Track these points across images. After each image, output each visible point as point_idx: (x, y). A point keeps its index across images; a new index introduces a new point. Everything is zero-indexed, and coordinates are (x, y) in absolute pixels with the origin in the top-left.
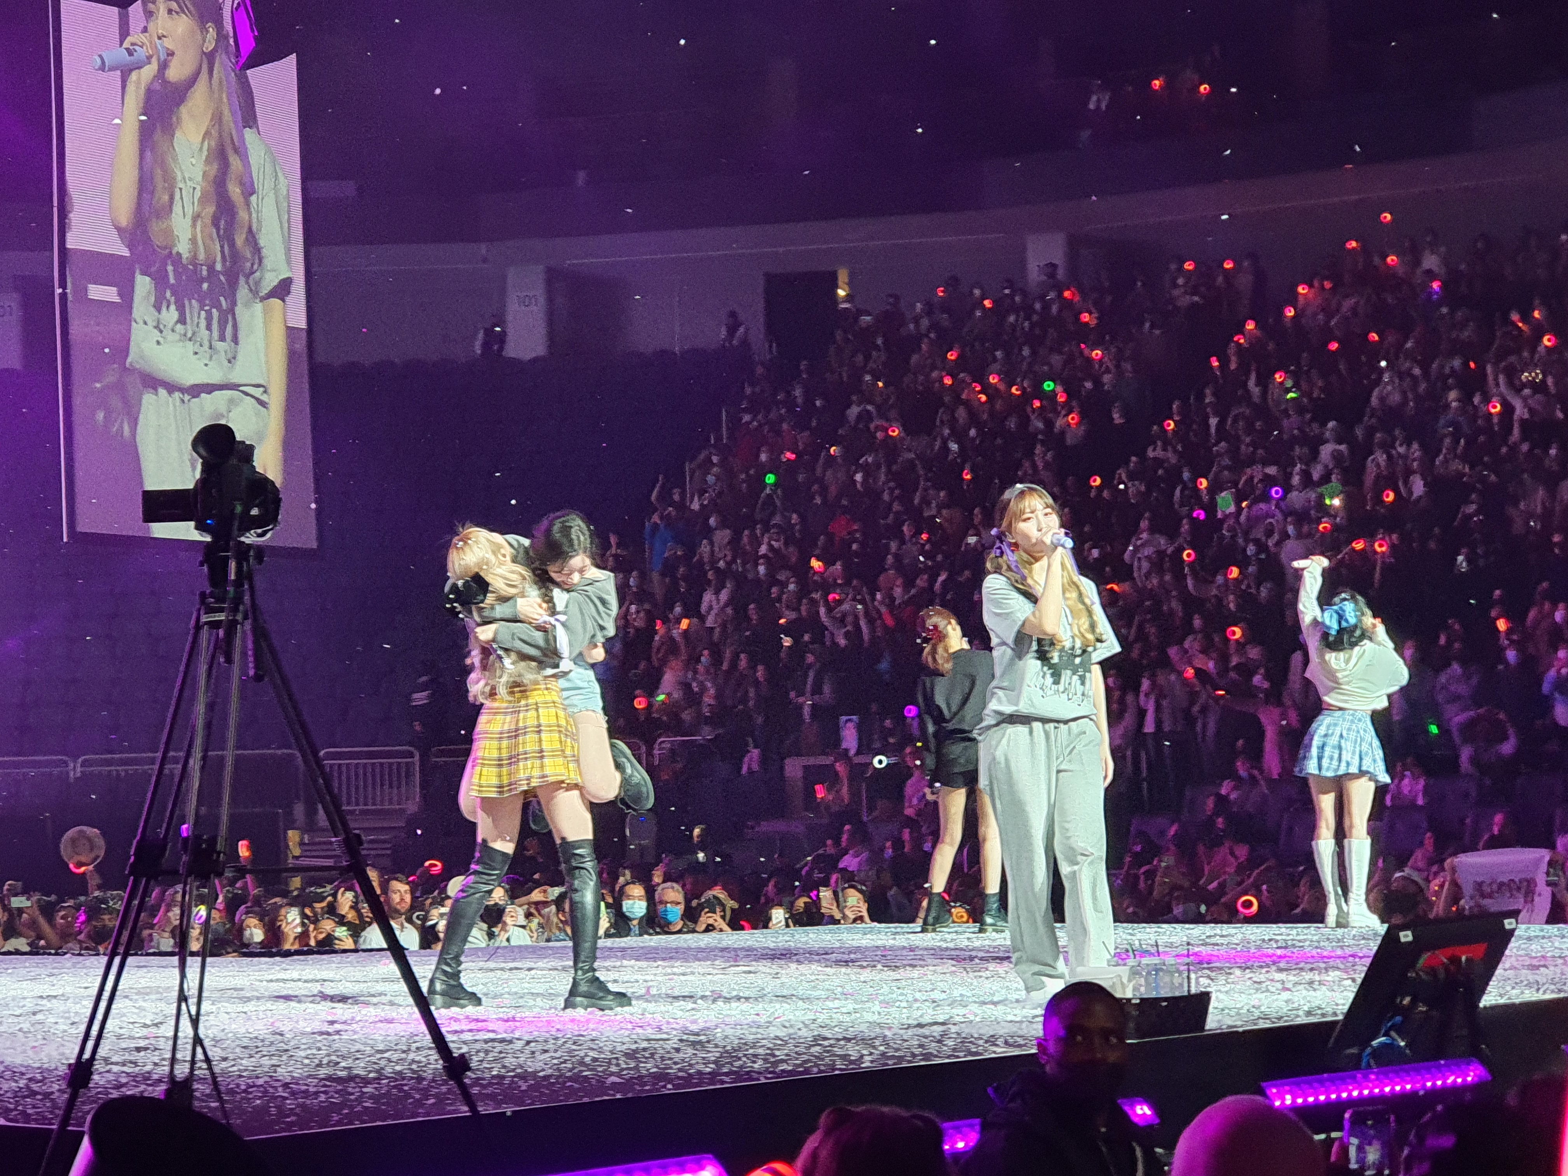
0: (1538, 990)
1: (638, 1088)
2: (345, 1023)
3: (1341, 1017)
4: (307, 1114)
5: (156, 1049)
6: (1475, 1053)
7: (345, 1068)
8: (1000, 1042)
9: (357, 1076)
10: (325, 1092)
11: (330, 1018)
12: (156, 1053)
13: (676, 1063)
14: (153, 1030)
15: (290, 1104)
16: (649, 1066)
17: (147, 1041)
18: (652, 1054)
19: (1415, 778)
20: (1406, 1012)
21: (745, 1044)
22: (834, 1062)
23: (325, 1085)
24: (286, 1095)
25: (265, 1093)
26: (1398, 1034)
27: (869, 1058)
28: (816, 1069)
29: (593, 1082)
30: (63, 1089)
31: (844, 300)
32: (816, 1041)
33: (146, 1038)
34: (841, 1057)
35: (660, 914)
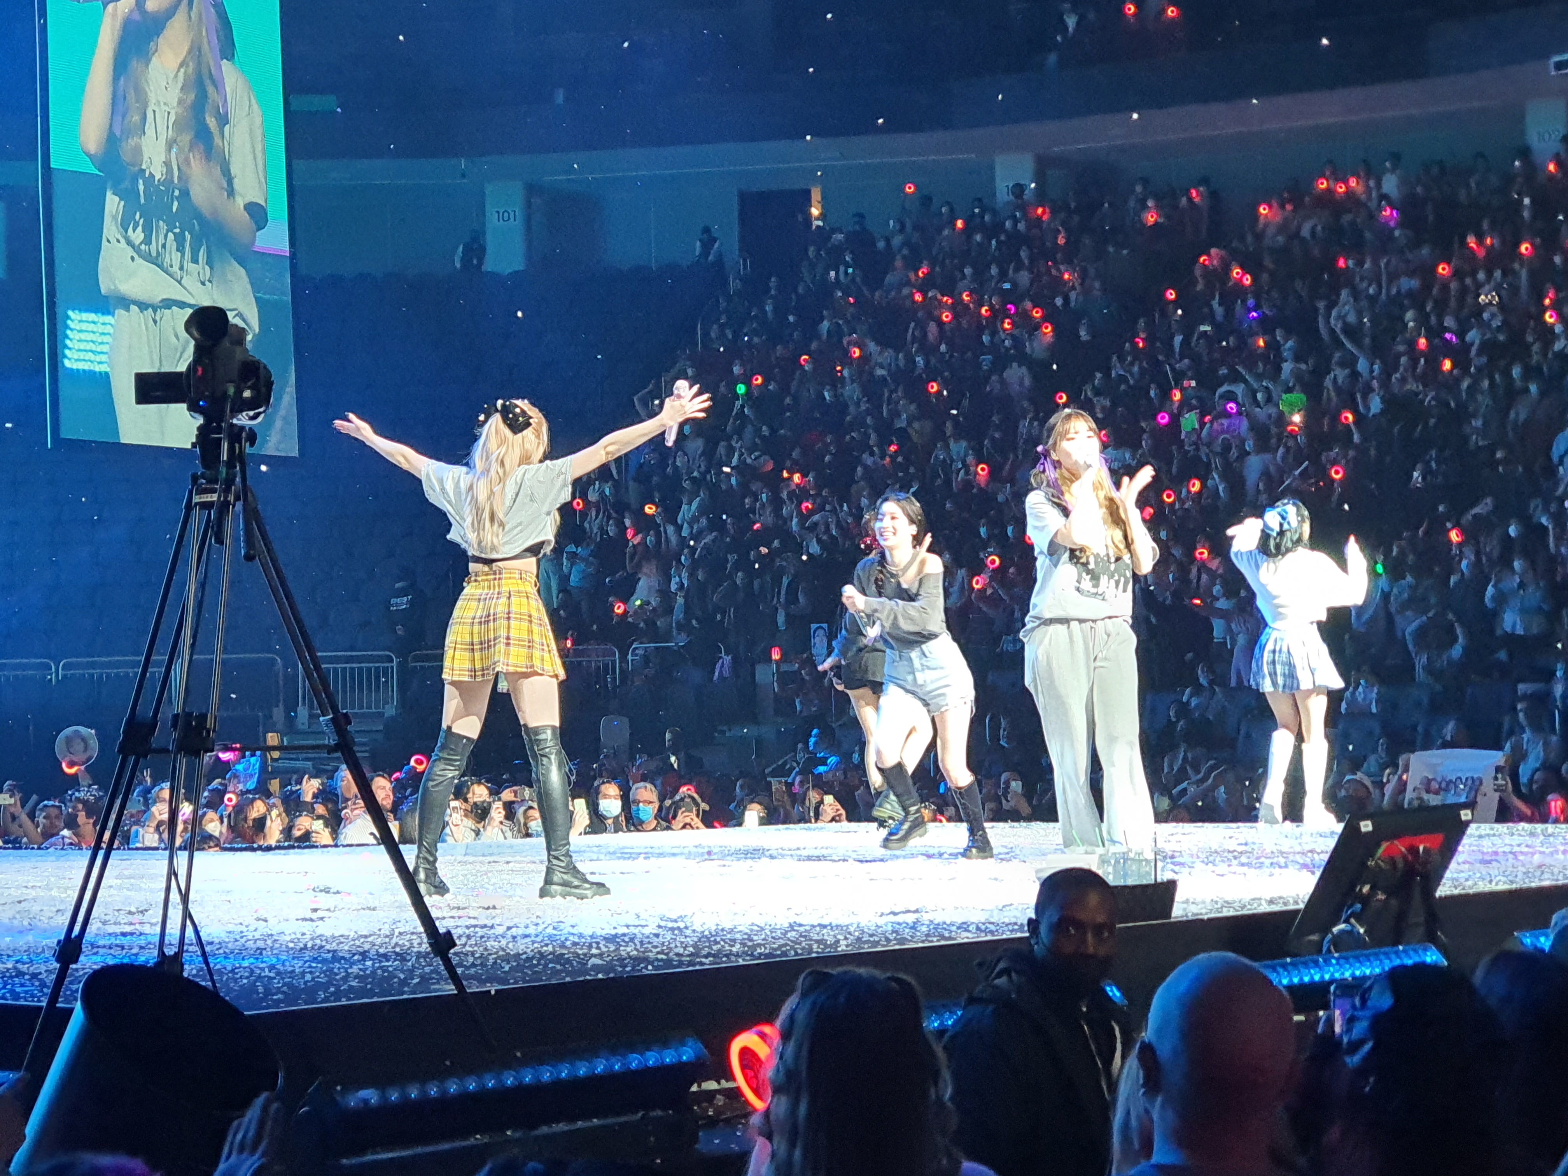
0: (1491, 882)
1: (620, 969)
2: (328, 910)
3: (1302, 906)
4: (293, 992)
5: (141, 934)
6: (1431, 938)
7: (329, 951)
8: (972, 928)
9: (343, 958)
10: (311, 973)
11: (314, 906)
12: (142, 937)
13: (656, 947)
14: (138, 918)
15: (277, 984)
16: (629, 949)
17: (133, 927)
18: (632, 940)
19: (1369, 686)
20: (1365, 900)
21: (723, 930)
22: (810, 946)
23: (310, 967)
24: (272, 975)
25: (252, 972)
26: (1358, 921)
27: (845, 942)
28: (793, 953)
29: (575, 964)
30: (51, 967)
31: (817, 219)
32: (791, 927)
33: (131, 924)
34: (817, 941)
35: (633, 813)
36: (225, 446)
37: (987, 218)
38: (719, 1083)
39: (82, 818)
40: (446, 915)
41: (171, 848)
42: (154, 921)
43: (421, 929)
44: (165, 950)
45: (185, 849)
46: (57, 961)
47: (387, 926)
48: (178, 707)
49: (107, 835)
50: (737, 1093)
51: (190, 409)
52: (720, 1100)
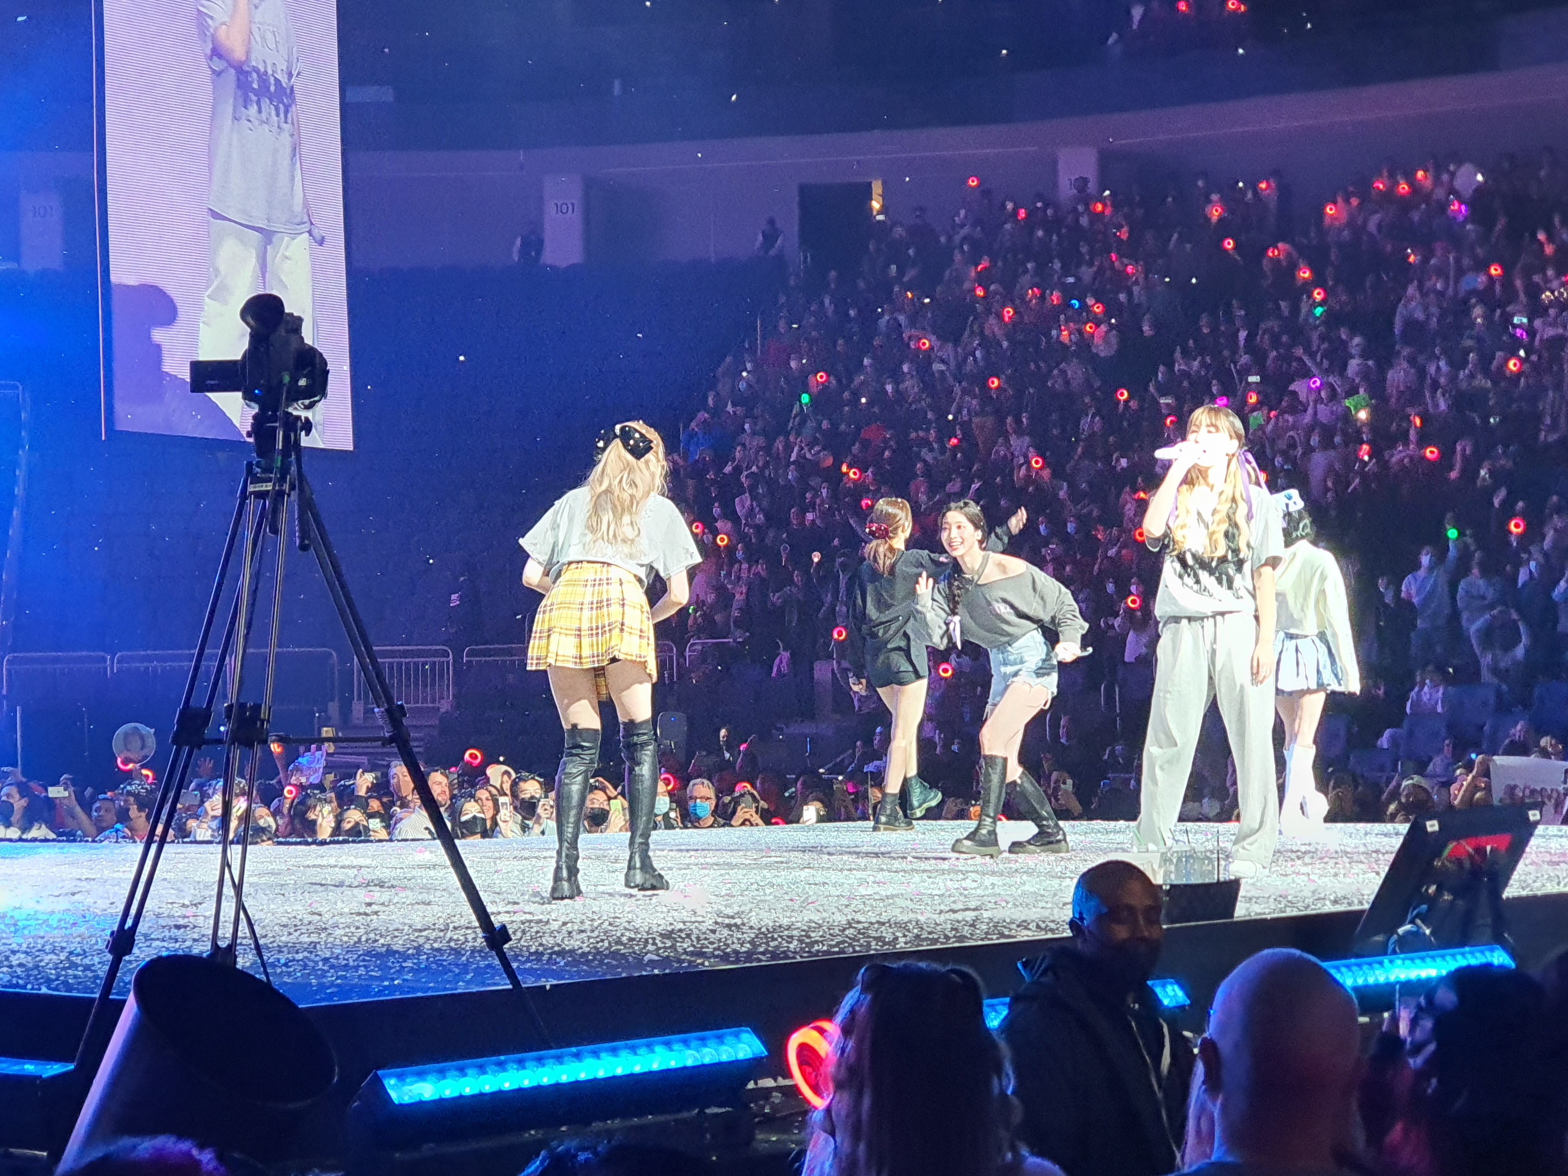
0: (1559, 883)
1: (676, 965)
2: (383, 904)
3: (1366, 906)
4: (347, 986)
5: (195, 927)
6: (1498, 940)
7: (383, 945)
8: (1033, 926)
9: (397, 952)
10: (365, 966)
11: (368, 900)
12: (196, 930)
13: (712, 943)
14: (192, 910)
15: (330, 976)
16: (685, 945)
17: (186, 920)
18: (688, 936)
19: (1435, 686)
20: (1431, 901)
21: (780, 926)
22: (869, 943)
23: (364, 960)
24: (326, 968)
25: (305, 966)
26: (1423, 922)
27: (903, 940)
28: (851, 950)
29: (631, 959)
30: (105, 959)
31: (879, 213)
32: (850, 925)
33: (185, 917)
34: (875, 938)
35: (691, 810)
36: (280, 435)
37: (1049, 212)
38: (775, 1080)
39: (134, 812)
40: (500, 909)
41: (225, 842)
42: (207, 914)
43: (477, 924)
44: (219, 943)
45: (238, 843)
46: (110, 952)
47: (441, 921)
48: (232, 697)
49: (160, 829)
50: (794, 1090)
51: (245, 398)
52: (777, 1098)
